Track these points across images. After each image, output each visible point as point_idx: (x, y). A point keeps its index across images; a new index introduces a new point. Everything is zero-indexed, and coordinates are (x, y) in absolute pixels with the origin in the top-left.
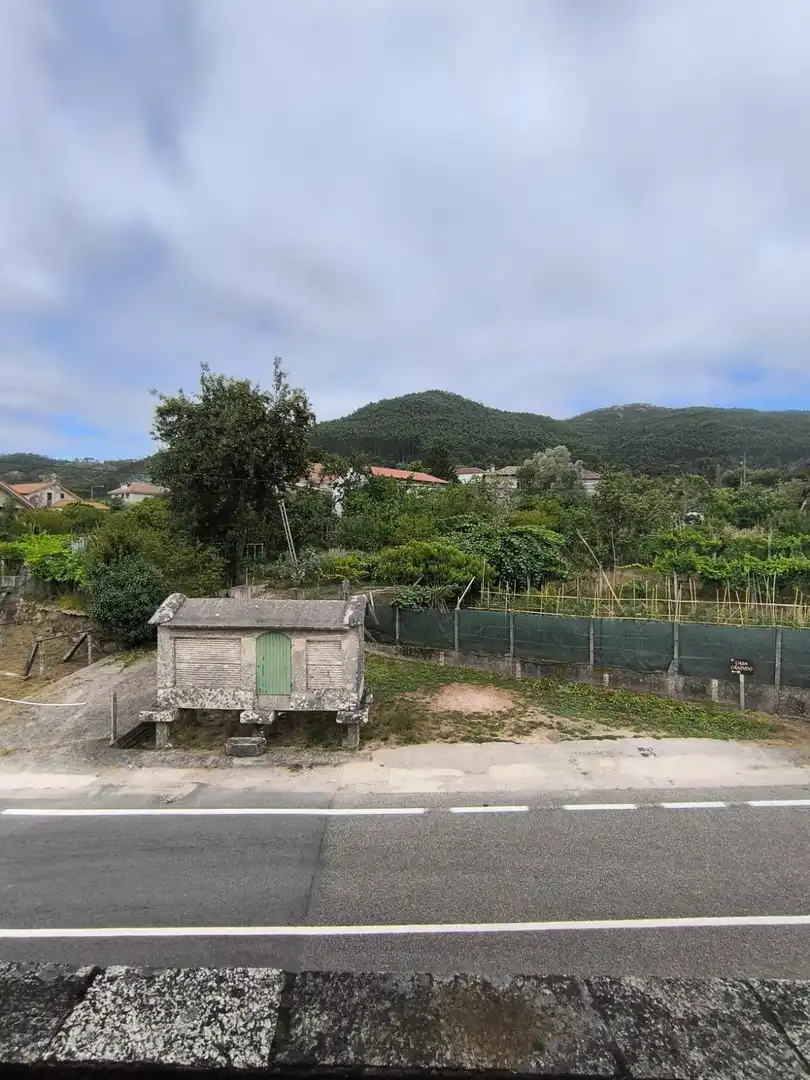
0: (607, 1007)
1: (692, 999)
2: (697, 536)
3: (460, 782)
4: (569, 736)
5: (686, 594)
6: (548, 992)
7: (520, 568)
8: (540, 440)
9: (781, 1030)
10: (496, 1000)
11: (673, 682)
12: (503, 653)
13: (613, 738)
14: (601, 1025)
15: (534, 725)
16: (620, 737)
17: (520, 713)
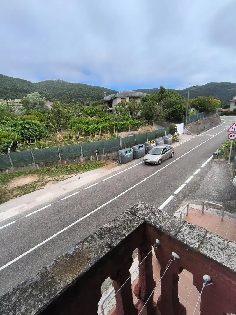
0: (102, 236)
1: (119, 221)
2: (82, 120)
3: (26, 207)
4: (59, 181)
5: (82, 136)
6: (86, 243)
7: (31, 135)
8: (27, 90)
9: (136, 215)
10: (72, 257)
11: (82, 159)
12: (31, 163)
13: (70, 177)
14: (102, 241)
15: (47, 182)
16: (72, 177)
17: (42, 180)
